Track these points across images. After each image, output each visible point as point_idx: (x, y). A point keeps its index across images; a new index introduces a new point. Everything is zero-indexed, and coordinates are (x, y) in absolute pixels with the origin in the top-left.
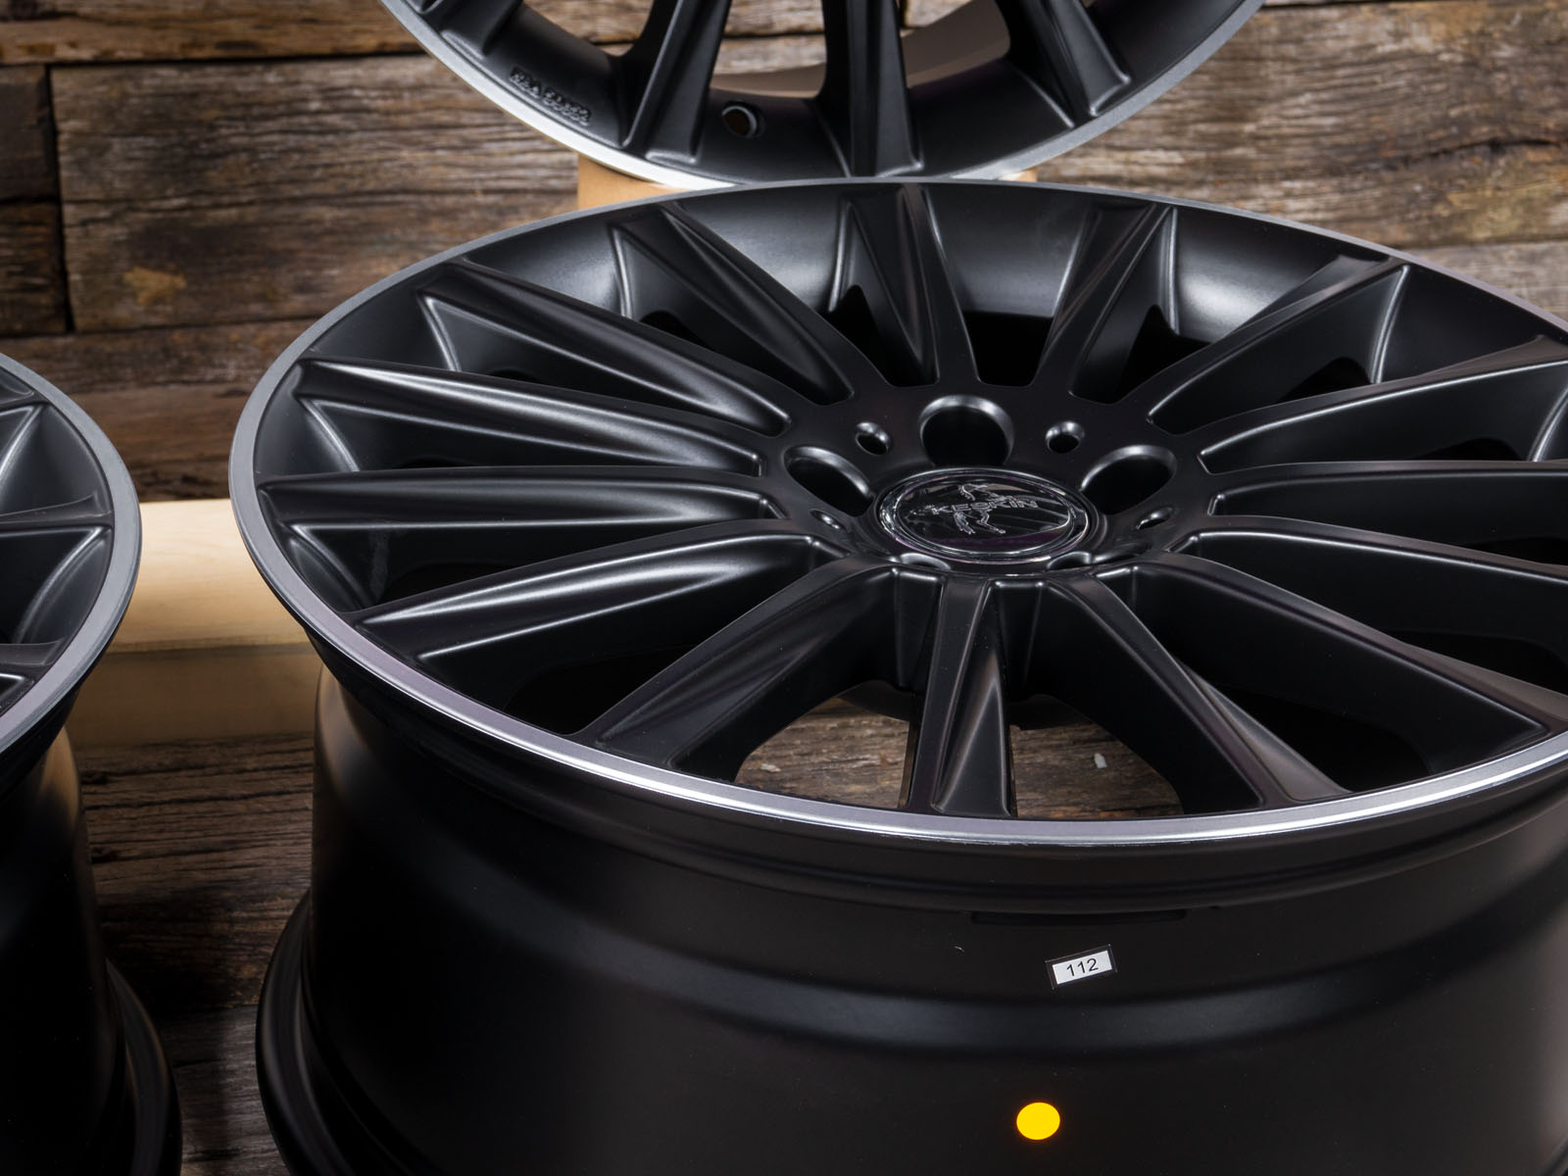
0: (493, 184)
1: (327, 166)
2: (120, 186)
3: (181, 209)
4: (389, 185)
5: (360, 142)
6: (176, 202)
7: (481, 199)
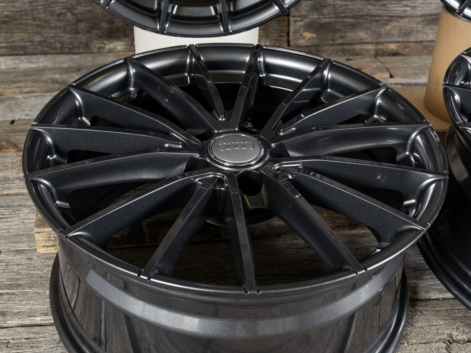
0: (388, 15)
1: (351, 9)
2: (304, 13)
3: (316, 18)
4: (365, 14)
5: (359, 4)
6: (316, 17)
7: (385, 18)
